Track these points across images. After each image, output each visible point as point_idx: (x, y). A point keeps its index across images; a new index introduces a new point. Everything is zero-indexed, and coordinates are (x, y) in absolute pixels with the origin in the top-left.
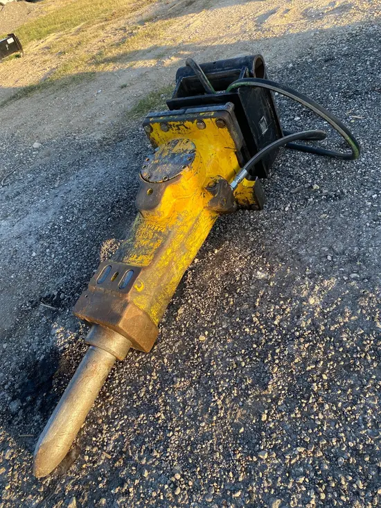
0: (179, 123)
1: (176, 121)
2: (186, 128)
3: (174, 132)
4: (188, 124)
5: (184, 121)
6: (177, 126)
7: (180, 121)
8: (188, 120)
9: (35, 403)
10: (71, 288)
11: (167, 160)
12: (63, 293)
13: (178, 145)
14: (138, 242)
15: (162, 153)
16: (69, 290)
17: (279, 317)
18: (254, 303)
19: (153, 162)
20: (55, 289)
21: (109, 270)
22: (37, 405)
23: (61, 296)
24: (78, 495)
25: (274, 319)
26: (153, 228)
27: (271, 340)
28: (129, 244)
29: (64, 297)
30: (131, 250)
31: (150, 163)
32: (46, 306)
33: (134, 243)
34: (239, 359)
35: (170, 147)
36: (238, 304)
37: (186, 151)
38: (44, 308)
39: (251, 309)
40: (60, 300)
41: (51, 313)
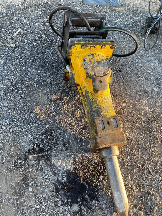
2: (95, 48)
6: (91, 47)
9: (85, 198)
10: (42, 140)
11: (96, 64)
12: (40, 144)
13: (95, 56)
14: (101, 106)
15: (90, 61)
16: (42, 141)
17: (142, 117)
18: (131, 115)
19: (89, 66)
20: (30, 145)
21: (102, 122)
22: (87, 199)
23: (41, 146)
24: (140, 209)
25: (141, 118)
26: (104, 97)
27: (146, 125)
28: (97, 108)
29: (43, 146)
30: (101, 110)
31: (88, 66)
32: (34, 156)
33: (100, 106)
34: (143, 135)
35: (92, 58)
36: (126, 118)
37: (102, 60)
38: (34, 157)
39: (132, 117)
40: (43, 149)
41: (42, 158)
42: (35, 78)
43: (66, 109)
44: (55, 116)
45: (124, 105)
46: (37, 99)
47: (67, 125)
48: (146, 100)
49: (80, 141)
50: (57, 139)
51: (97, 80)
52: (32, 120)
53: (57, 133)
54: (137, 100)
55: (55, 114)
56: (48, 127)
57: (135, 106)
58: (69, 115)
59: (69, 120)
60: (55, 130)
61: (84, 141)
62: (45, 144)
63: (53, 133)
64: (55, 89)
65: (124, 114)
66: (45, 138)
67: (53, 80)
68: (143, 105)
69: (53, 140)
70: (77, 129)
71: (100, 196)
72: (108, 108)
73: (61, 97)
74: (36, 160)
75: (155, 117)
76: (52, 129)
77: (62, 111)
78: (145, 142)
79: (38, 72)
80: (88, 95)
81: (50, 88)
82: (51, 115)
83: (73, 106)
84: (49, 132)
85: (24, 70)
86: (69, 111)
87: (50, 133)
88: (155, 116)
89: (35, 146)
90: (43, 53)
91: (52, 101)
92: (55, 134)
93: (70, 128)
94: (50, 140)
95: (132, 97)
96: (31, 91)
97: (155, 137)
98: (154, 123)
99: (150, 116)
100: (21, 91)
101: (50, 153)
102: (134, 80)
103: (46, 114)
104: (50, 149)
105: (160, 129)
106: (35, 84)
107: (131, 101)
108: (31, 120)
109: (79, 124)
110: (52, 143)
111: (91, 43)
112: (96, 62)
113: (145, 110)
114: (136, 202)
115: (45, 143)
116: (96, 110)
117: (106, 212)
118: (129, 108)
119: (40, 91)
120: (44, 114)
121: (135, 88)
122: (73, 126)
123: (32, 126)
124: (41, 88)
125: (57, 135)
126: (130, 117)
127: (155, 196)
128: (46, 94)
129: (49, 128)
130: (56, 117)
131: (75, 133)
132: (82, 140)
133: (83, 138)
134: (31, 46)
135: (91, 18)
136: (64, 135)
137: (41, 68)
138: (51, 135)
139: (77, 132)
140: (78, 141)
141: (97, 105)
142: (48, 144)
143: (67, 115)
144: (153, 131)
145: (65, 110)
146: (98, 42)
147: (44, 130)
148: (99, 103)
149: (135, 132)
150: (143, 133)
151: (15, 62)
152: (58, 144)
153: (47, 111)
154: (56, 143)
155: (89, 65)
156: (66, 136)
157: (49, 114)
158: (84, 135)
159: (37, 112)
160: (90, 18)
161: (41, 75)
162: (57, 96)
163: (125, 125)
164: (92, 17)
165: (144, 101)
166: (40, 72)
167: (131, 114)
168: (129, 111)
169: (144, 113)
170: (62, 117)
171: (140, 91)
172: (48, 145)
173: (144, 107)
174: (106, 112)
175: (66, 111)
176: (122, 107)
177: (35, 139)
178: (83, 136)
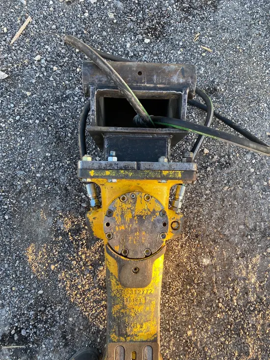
10: (27, 320)
11: (135, 225)
12: (23, 328)
13: (138, 201)
14: (132, 310)
15: (122, 215)
16: (26, 323)
17: (235, 298)
18: (212, 290)
19: (117, 229)
20: (5, 325)
21: (123, 351)
23: (23, 333)
25: (232, 300)
26: (141, 293)
27: (237, 318)
28: (122, 313)
29: (27, 332)
30: (129, 319)
31: (115, 230)
32: (10, 347)
33: (128, 311)
34: (223, 339)
35: (130, 206)
36: (200, 293)
37: (154, 212)
38: (9, 350)
39: (213, 295)
40: (26, 338)
41: (23, 353)
42: (38, 172)
43: (83, 257)
44: (59, 270)
45: (206, 261)
46: (32, 226)
47: (76, 295)
48: (258, 257)
49: (93, 333)
50: (53, 322)
51: (129, 266)
52: (16, 275)
53: (56, 309)
54: (238, 253)
55: (59, 266)
56: (41, 295)
57: (229, 268)
58: (86, 273)
59: (82, 285)
60: (52, 302)
61: (101, 333)
62: (31, 329)
63: (49, 308)
64: (73, 204)
65: (198, 284)
66: (33, 317)
67: (72, 178)
68: (248, 267)
69: (46, 323)
70: (94, 307)
72: (145, 316)
73: (78, 225)
74: (13, 356)
75: (263, 303)
76: (48, 300)
77: (73, 262)
78: (220, 355)
79: (47, 154)
80: (110, 282)
81: (62, 201)
82: (53, 267)
83: (98, 249)
84: (42, 304)
85: (20, 148)
86: (87, 262)
87: (43, 309)
88: (265, 299)
89: (13, 332)
90: (67, 97)
91: (61, 234)
92: (51, 311)
93: (80, 303)
94: (40, 321)
95: (230, 243)
96: (24, 205)
97: (246, 348)
98: (256, 316)
99: (252, 298)
100: (6, 204)
101: (36, 348)
102: (251, 197)
103: (44, 264)
104: (37, 341)
105: (264, 332)
106: (36, 188)
107: (225, 255)
108: (14, 276)
109: (99, 296)
110: (43, 330)
111: (131, 174)
112: (136, 217)
113: (247, 282)
115: (31, 327)
116: (119, 318)
118: (214, 271)
119: (42, 205)
120: (40, 263)
121: (246, 221)
122: (88, 299)
123: (13, 289)
124: (44, 199)
125: (55, 313)
126: (208, 294)
128: (51, 216)
129: (43, 295)
130: (59, 275)
131: (89, 315)
132: (99, 331)
133: (101, 327)
134: (45, 74)
135: (152, 85)
136: (67, 316)
137: (54, 144)
138: (43, 312)
139: (94, 312)
140: (89, 332)
141: (124, 307)
142: (35, 330)
143: (82, 272)
144: (246, 333)
145: (81, 258)
146: (148, 174)
147: (32, 301)
148: (129, 305)
149: (207, 330)
150: (223, 336)
151: (4, 125)
152: (53, 332)
153: (46, 256)
154: (50, 331)
155: (118, 226)
156: (71, 319)
157: (49, 265)
158: (104, 320)
159: (28, 259)
160: (148, 85)
161: (50, 164)
162: (73, 222)
163: (191, 310)
164: (153, 83)
165: (254, 260)
166: (51, 155)
167: (213, 286)
168: (211, 279)
169: (242, 288)
170: (70, 275)
171: (255, 230)
172: (35, 333)
173: (247, 273)
174: (139, 326)
175: (81, 263)
176: (199, 266)
177: (15, 316)
178: (101, 323)
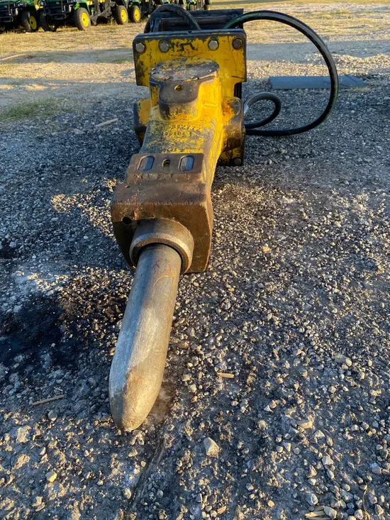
0: (185, 41)
1: (183, 38)
2: (193, 48)
3: (176, 53)
4: (197, 42)
5: (193, 38)
6: (182, 45)
7: (188, 38)
8: (200, 37)
9: (39, 359)
10: (24, 237)
11: (183, 68)
13: (189, 60)
14: (172, 140)
15: (171, 65)
21: (151, 160)
22: (44, 361)
23: (12, 245)
24: (214, 434)
28: (159, 144)
29: (17, 245)
30: (166, 146)
31: (161, 71)
33: (166, 142)
35: (180, 62)
37: (204, 63)
51: (172, 85)
54: (335, 194)
56: (54, 222)
68: (351, 202)
71: (88, 364)
72: (189, 145)
76: (61, 225)
81: (110, 175)
82: (79, 206)
91: (101, 188)
93: (108, 226)
94: (42, 239)
101: (22, 260)
107: (316, 196)
112: (185, 65)
113: (353, 211)
114: (209, 410)
115: (26, 241)
116: (152, 147)
117: (77, 407)
118: (302, 206)
125: (65, 233)
127: (299, 410)
128: (94, 181)
129: (57, 222)
141: (161, 141)
147: (40, 224)
165: (359, 196)
167: (301, 216)
168: (297, 211)
169: (346, 216)
170: (100, 209)
177: (10, 233)
